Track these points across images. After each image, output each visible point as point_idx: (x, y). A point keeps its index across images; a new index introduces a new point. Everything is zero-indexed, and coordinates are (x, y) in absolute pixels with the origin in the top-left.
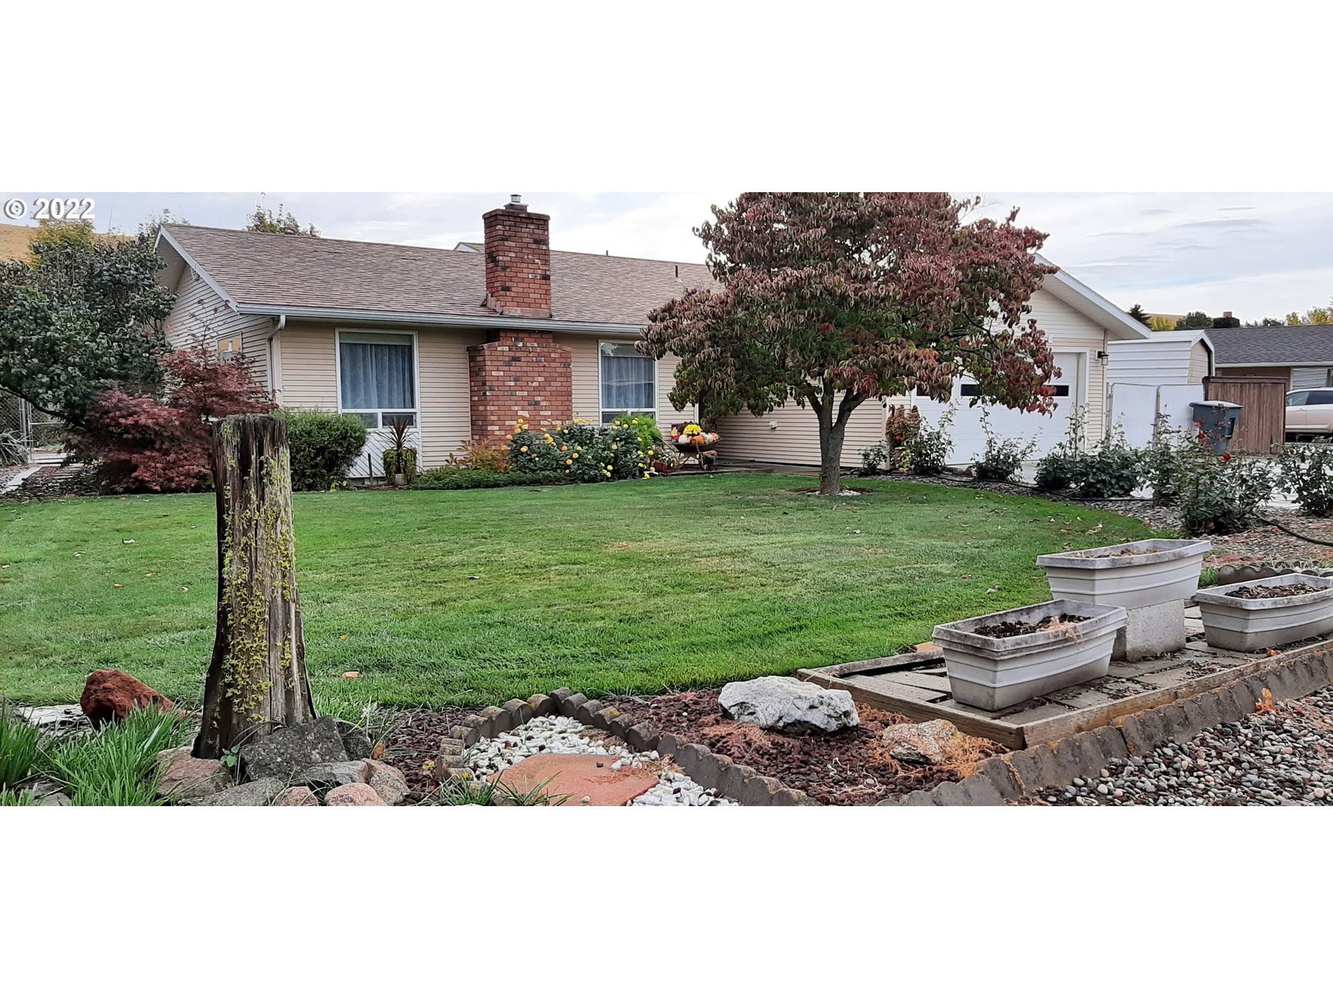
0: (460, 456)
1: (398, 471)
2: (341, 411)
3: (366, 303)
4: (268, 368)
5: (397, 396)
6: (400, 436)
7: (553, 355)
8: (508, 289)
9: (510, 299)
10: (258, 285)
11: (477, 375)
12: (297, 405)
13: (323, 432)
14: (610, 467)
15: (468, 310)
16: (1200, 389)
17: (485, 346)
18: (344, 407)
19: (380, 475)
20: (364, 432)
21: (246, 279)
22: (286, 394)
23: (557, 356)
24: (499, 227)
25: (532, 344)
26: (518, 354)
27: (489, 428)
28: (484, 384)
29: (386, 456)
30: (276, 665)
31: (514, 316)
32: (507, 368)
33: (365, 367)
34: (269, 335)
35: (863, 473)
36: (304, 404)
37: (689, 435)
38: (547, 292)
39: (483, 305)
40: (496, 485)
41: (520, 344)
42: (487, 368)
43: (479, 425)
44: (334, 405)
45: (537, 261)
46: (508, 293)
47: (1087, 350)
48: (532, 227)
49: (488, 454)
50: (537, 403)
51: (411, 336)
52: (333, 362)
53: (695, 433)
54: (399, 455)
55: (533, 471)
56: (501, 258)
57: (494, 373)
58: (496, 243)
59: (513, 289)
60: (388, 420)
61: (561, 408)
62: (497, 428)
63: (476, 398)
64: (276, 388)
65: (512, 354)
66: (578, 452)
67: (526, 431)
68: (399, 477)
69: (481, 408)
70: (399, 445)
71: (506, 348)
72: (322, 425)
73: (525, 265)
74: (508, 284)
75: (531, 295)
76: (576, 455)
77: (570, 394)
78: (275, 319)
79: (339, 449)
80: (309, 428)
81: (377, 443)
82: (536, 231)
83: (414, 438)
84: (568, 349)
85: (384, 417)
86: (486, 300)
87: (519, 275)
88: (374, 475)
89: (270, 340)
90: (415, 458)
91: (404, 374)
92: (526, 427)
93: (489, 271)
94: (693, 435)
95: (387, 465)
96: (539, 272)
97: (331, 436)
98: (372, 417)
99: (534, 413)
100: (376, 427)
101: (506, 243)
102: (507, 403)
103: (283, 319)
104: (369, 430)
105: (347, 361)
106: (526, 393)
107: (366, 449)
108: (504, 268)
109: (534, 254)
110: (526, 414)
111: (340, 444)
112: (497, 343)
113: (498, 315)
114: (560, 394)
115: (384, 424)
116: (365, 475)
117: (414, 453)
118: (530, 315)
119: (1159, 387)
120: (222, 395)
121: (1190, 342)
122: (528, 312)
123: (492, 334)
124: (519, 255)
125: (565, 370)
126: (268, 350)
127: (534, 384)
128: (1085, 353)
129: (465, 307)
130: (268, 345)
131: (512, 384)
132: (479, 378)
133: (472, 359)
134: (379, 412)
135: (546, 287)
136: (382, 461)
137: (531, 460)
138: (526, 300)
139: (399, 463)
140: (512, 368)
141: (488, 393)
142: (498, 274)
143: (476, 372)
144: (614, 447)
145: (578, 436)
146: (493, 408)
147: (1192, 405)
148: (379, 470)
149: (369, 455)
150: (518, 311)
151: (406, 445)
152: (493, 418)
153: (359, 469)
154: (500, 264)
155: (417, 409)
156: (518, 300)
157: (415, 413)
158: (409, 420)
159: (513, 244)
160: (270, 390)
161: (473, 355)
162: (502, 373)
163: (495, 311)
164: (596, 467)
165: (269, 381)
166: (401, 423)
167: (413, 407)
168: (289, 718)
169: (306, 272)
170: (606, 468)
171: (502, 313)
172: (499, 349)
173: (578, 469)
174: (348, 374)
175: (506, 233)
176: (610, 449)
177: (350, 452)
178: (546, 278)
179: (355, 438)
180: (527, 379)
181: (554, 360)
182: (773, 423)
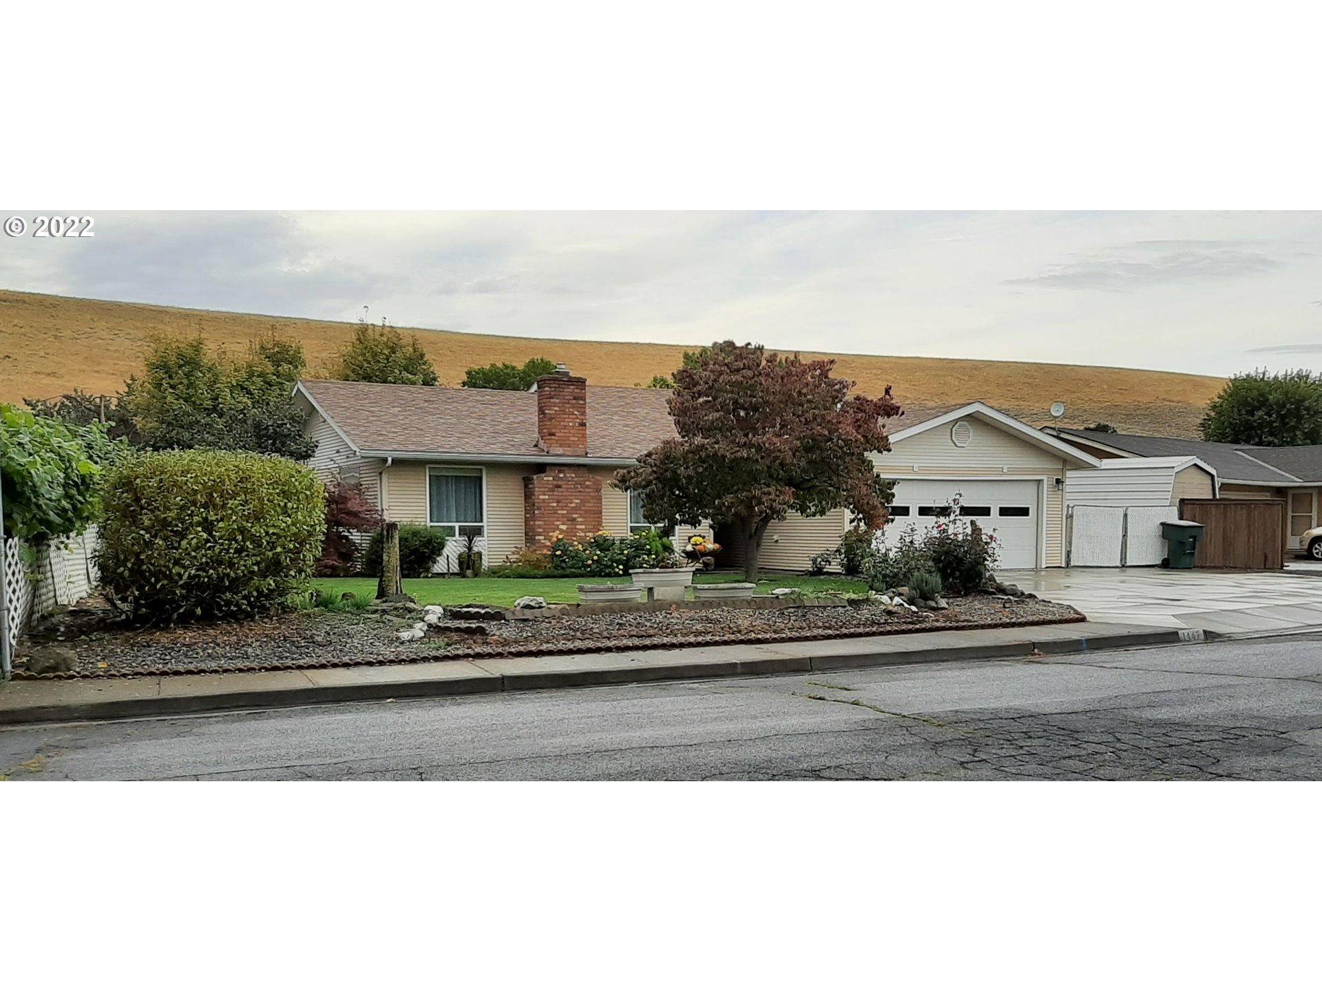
0: (513, 558)
1: (468, 568)
2: (429, 524)
3: (448, 446)
4: (379, 493)
5: (471, 514)
6: (470, 544)
7: (587, 483)
8: (553, 434)
9: (554, 442)
10: (373, 434)
11: (530, 498)
12: (398, 520)
13: (415, 538)
14: (621, 567)
15: (523, 450)
16: (1175, 510)
17: (535, 477)
18: (431, 521)
19: (456, 571)
20: (443, 539)
21: (363, 429)
22: (390, 512)
23: (590, 483)
24: (547, 389)
25: (571, 475)
26: (560, 483)
27: (537, 538)
28: (534, 505)
29: (460, 556)
30: (394, 581)
31: (558, 454)
32: (551, 493)
33: (447, 491)
34: (381, 470)
35: (812, 574)
36: (403, 519)
37: (693, 545)
38: (584, 436)
39: (536, 446)
40: (534, 577)
41: (562, 475)
42: (536, 493)
43: (530, 537)
44: (424, 520)
45: (576, 412)
46: (553, 437)
47: (1044, 477)
48: (572, 387)
49: (534, 557)
50: (574, 519)
51: (481, 470)
52: (423, 489)
53: (698, 543)
54: (469, 556)
55: (563, 568)
56: (547, 412)
57: (541, 497)
58: (544, 401)
59: (557, 434)
60: (463, 531)
61: (593, 523)
62: (543, 537)
63: (528, 516)
64: (384, 507)
65: (555, 483)
66: (597, 555)
67: (562, 539)
68: (469, 572)
69: (532, 523)
70: (470, 549)
71: (551, 478)
72: (415, 534)
73: (566, 416)
74: (553, 431)
75: (571, 439)
76: (596, 558)
77: (601, 512)
78: (385, 460)
79: (426, 550)
80: (406, 536)
81: (453, 548)
82: (576, 390)
83: (480, 544)
84: (599, 478)
85: (460, 530)
86: (538, 442)
87: (562, 423)
88: (451, 571)
89: (381, 474)
90: (481, 559)
91: (476, 497)
92: (560, 537)
93: (540, 421)
94: (696, 545)
95: (461, 564)
96: (578, 420)
97: (421, 541)
98: (452, 528)
99: (572, 526)
100: (454, 536)
101: (552, 400)
102: (551, 519)
103: (390, 460)
104: (447, 538)
105: (434, 488)
106: (565, 512)
107: (445, 551)
108: (550, 419)
109: (573, 408)
110: (564, 527)
111: (428, 548)
112: (543, 475)
113: (545, 453)
114: (593, 512)
115: (460, 534)
116: (446, 571)
117: (480, 554)
118: (570, 453)
119: (1127, 508)
120: (349, 513)
121: (1173, 467)
122: (568, 451)
123: (541, 468)
124: (562, 409)
125: (596, 494)
126: (379, 482)
127: (573, 505)
128: (1042, 480)
129: (522, 447)
130: (378, 478)
131: (555, 505)
132: (530, 501)
133: (526, 486)
134: (457, 525)
135: (583, 432)
136: (457, 561)
137: (564, 561)
138: (567, 442)
139: (468, 561)
140: (555, 493)
141: (536, 512)
142: (546, 423)
143: (528, 495)
144: (626, 552)
145: (603, 545)
146: (540, 523)
147: (1162, 524)
148: (455, 568)
149: (448, 556)
150: (560, 451)
151: (475, 549)
152: (540, 530)
153: (440, 566)
154: (547, 416)
155: (484, 524)
156: (560, 442)
157: (483, 526)
158: (478, 531)
159: (557, 401)
160: (379, 508)
161: (527, 482)
162: (547, 497)
163: (543, 451)
164: (611, 567)
165: (379, 503)
166: (472, 534)
167: (482, 521)
168: (397, 593)
169: (407, 421)
170: (617, 567)
171: (548, 452)
172: (545, 479)
173: (597, 567)
174: (434, 497)
175: (552, 393)
176: (622, 554)
177: (434, 554)
178: (583, 425)
179: (437, 543)
180: (567, 501)
181: (588, 487)
182: (776, 537)
